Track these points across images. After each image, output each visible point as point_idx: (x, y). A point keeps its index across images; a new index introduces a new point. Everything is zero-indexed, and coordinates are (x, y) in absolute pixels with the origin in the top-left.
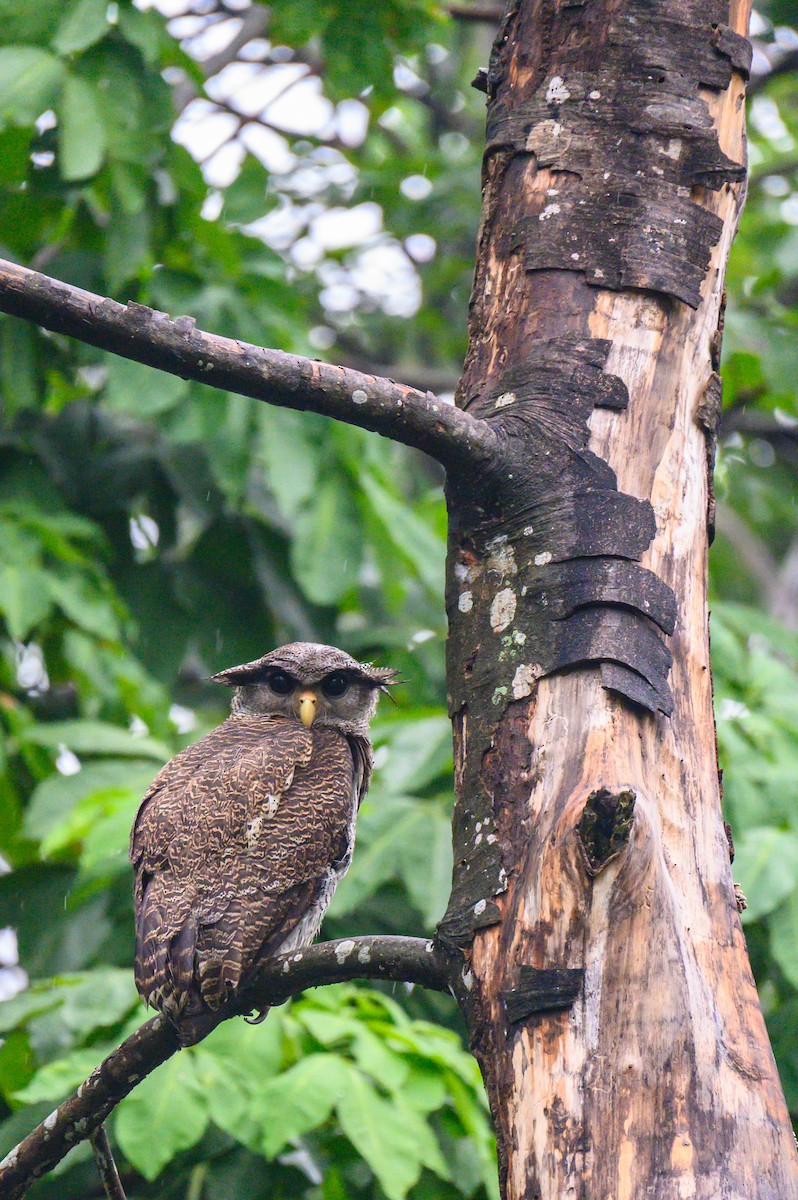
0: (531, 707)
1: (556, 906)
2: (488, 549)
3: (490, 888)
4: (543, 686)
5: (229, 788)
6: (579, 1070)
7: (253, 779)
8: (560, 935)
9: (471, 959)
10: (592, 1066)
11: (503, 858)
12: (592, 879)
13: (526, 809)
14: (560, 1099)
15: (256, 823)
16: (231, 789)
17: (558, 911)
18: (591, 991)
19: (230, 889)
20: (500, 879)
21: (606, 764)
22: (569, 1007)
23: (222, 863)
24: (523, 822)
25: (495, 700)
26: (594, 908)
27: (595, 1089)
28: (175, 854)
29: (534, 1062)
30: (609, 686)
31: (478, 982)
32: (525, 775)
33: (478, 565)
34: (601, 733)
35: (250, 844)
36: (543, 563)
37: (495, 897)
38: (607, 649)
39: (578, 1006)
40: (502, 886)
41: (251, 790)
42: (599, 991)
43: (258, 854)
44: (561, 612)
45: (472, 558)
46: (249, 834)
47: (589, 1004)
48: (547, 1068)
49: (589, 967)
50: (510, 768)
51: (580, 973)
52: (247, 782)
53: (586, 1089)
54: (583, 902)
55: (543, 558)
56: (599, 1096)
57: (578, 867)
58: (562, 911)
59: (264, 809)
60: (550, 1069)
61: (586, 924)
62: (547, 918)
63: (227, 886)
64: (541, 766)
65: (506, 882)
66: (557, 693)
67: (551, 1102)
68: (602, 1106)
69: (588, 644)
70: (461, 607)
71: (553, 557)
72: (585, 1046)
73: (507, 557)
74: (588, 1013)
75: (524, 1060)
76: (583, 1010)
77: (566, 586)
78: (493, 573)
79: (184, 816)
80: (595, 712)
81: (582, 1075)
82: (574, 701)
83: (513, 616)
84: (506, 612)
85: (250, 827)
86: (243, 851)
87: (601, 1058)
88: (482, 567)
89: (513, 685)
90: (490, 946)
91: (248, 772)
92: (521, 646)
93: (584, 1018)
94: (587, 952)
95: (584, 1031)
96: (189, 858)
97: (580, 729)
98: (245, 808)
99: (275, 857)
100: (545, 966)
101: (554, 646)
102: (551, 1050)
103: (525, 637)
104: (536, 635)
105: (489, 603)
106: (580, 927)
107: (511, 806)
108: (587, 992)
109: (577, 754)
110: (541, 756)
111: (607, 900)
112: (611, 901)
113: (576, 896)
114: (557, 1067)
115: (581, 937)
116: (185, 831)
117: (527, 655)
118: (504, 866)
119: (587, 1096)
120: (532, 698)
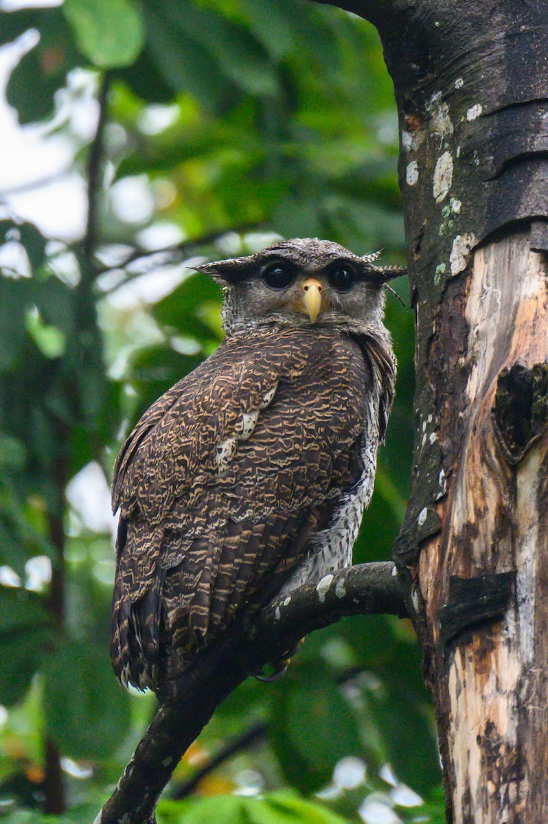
0: (468, 282)
1: (480, 504)
2: (428, 109)
3: (431, 494)
4: (479, 258)
5: (199, 410)
6: (513, 689)
7: (227, 397)
8: (485, 536)
9: (417, 577)
10: (527, 682)
11: (442, 457)
12: (514, 467)
13: (464, 398)
14: (493, 723)
15: (227, 445)
16: (202, 410)
17: (482, 510)
18: (523, 596)
19: (199, 524)
20: (440, 481)
21: (536, 336)
22: (499, 619)
23: (191, 495)
24: (461, 414)
25: (437, 280)
26: (521, 502)
27: (531, 707)
28: (144, 492)
29: (467, 686)
30: (537, 247)
31: (423, 602)
32: (462, 360)
33: (422, 130)
34: (533, 302)
35: (221, 469)
36: (474, 118)
37: (437, 503)
38: (537, 205)
39: (510, 615)
40: (441, 490)
41: (223, 409)
42: (533, 595)
43: (228, 480)
44: (492, 169)
45: (417, 123)
46: (219, 458)
47: (523, 611)
48: (479, 690)
49: (520, 569)
50: (450, 354)
51: (511, 577)
52: (219, 401)
53: (520, 710)
54: (507, 496)
55: (474, 112)
56: (534, 715)
57: (497, 456)
58: (486, 509)
59: (237, 429)
60: (482, 691)
61: (514, 522)
62: (473, 519)
63: (195, 522)
64: (477, 348)
65: (445, 484)
66: (492, 263)
67: (484, 728)
68: (537, 726)
69: (518, 203)
70: (408, 180)
71: (483, 108)
72: (521, 660)
73: (444, 116)
74: (522, 623)
75: (458, 684)
76: (517, 619)
77: (496, 140)
78: (435, 136)
79: (152, 448)
80: (527, 279)
81: (516, 693)
82: (507, 269)
83: (450, 182)
84: (445, 178)
85: (220, 450)
86: (212, 477)
87: (536, 671)
88: (425, 132)
89: (451, 260)
90: (431, 559)
91: (222, 389)
92: (457, 214)
93: (518, 628)
94: (518, 553)
95: (518, 643)
96: (158, 493)
97: (511, 299)
98: (215, 430)
99: (248, 483)
100: (473, 574)
101: (486, 210)
102: (483, 669)
103: (460, 204)
104: (471, 199)
105: (432, 171)
106: (507, 526)
107: (450, 398)
108: (520, 597)
109: (507, 329)
110: (475, 336)
111: (534, 490)
112: (539, 490)
113: (499, 490)
114: (489, 688)
115: (509, 536)
116: (151, 465)
117: (462, 224)
118: (444, 466)
119: (522, 716)
120: (467, 273)
